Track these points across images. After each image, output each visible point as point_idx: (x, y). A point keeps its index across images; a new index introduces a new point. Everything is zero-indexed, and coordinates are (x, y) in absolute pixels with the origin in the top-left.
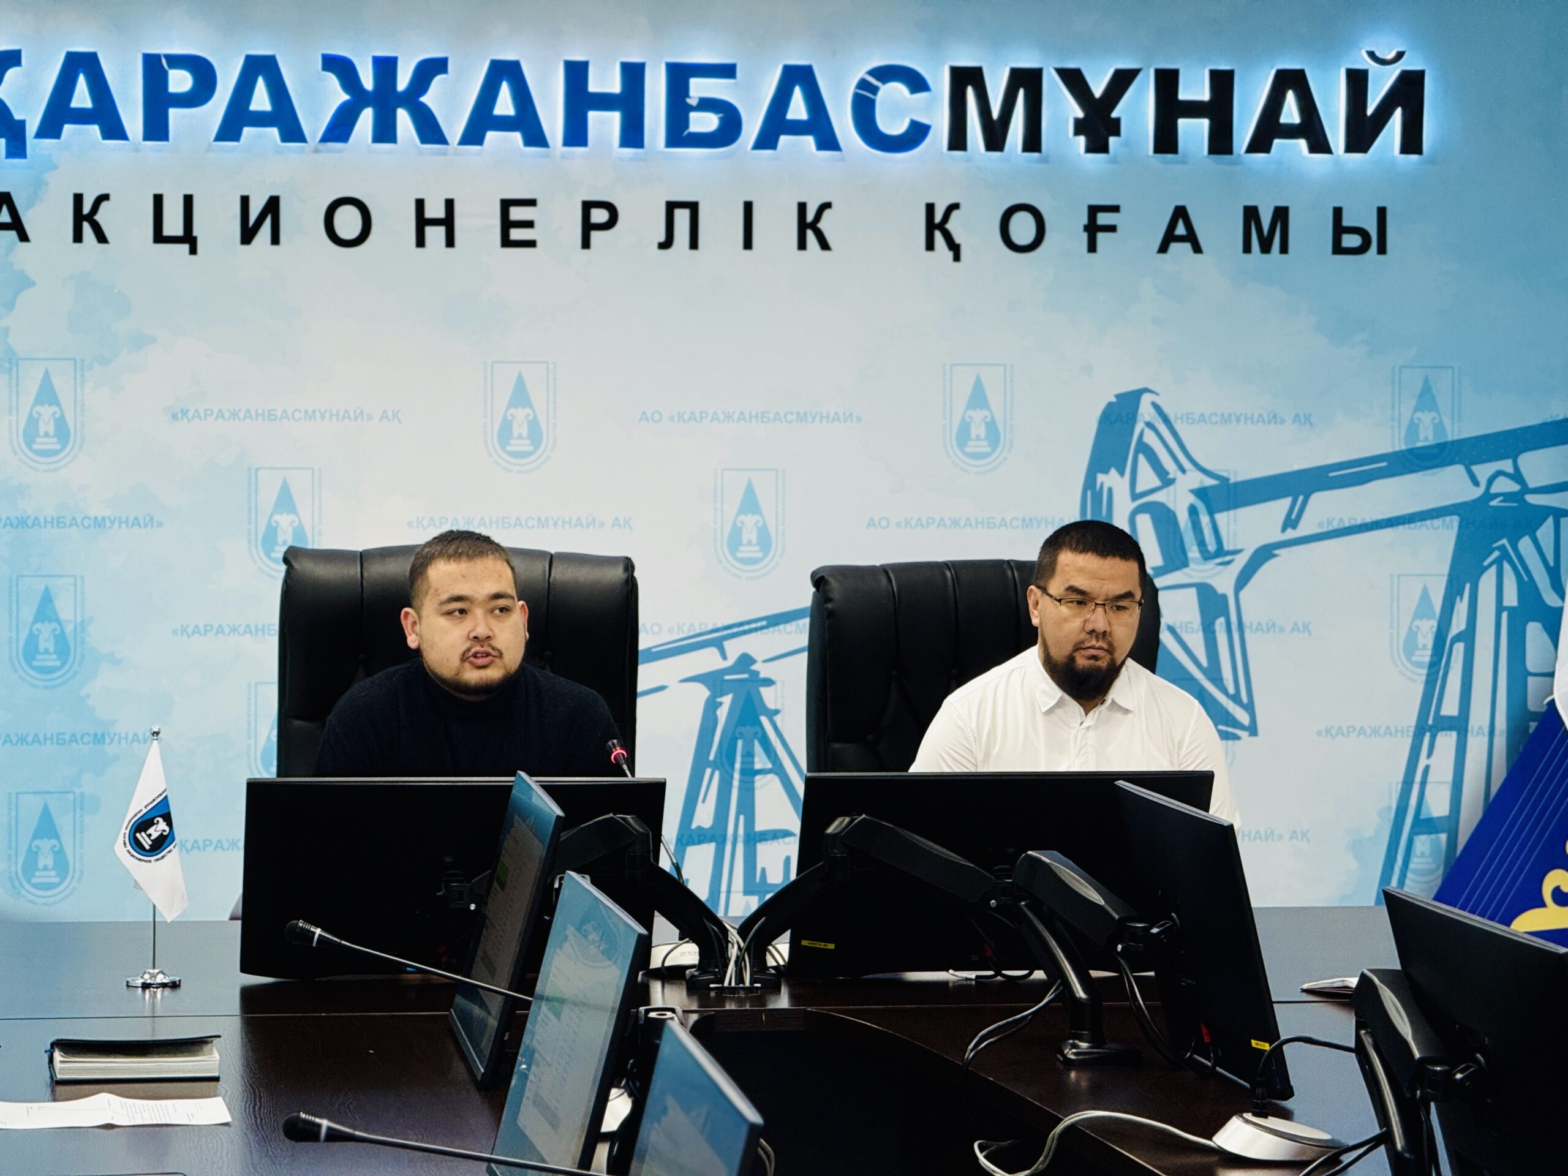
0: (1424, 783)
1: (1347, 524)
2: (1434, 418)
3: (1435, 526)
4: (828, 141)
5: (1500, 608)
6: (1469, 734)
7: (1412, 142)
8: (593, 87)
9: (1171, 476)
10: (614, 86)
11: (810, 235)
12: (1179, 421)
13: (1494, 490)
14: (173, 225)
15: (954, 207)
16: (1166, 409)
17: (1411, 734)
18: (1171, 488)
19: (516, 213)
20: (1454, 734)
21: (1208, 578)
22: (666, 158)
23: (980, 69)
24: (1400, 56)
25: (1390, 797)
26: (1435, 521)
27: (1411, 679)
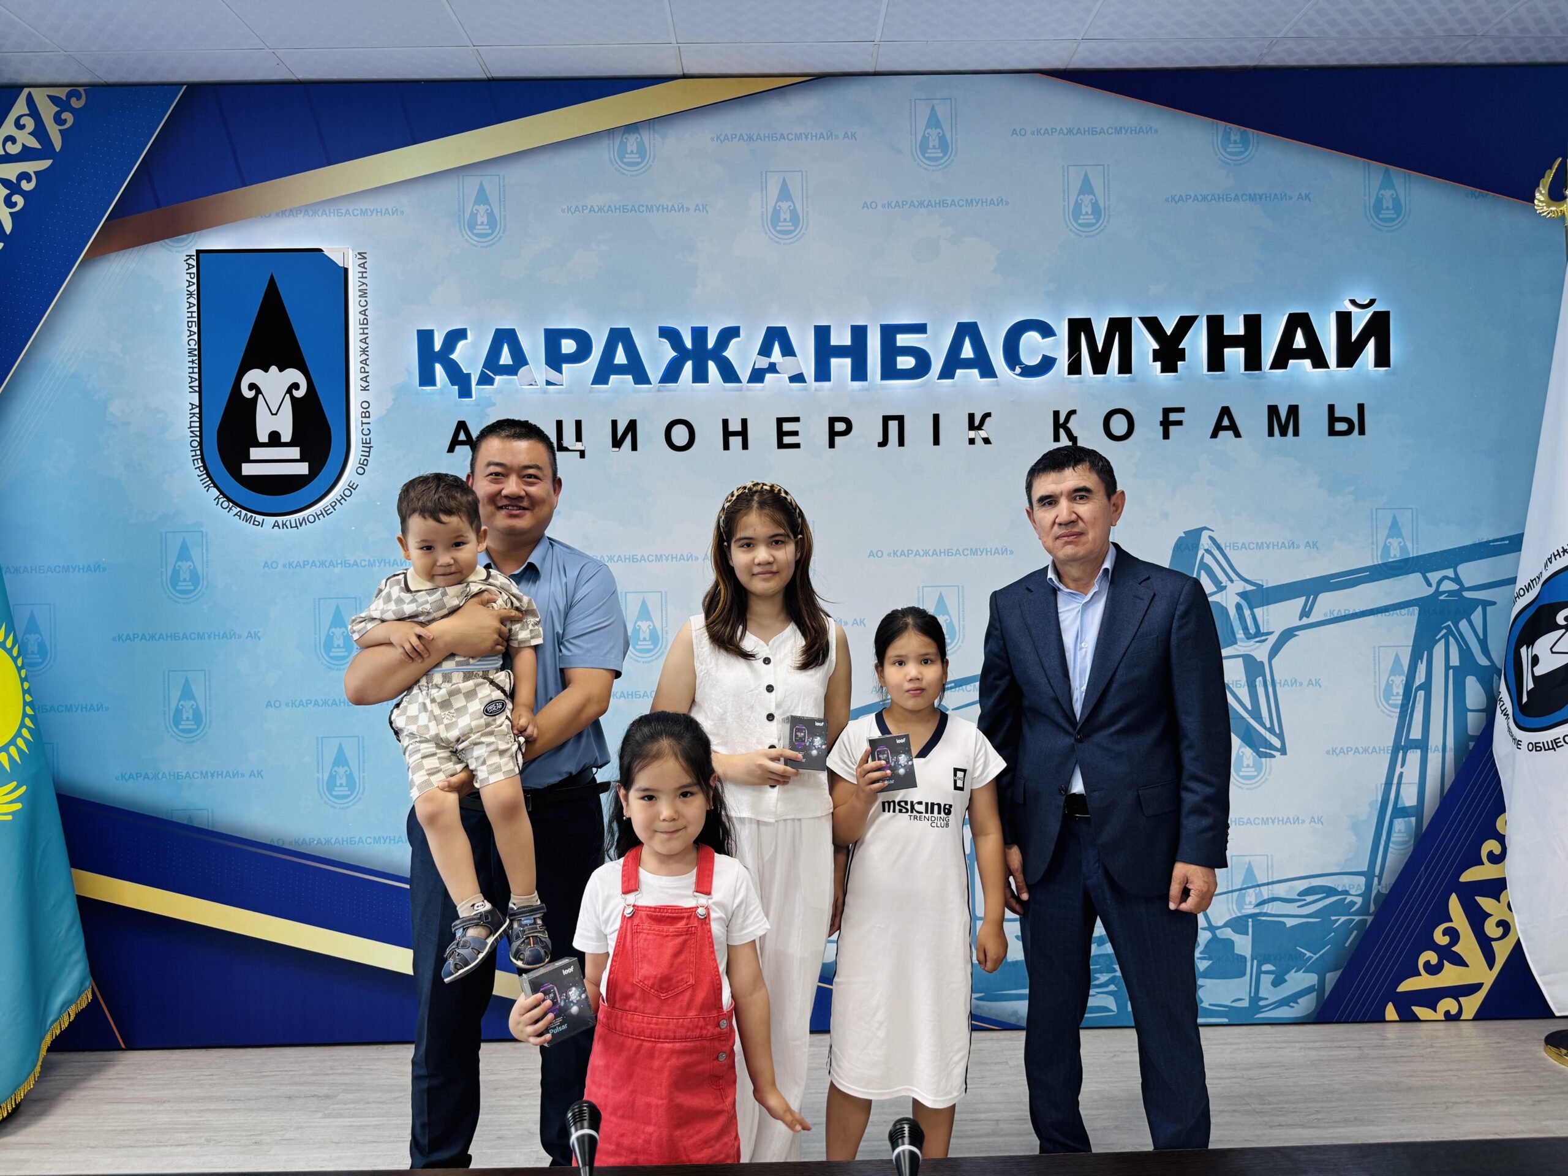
0: (1399, 784)
1: (1343, 614)
2: (1400, 542)
3: (1403, 614)
4: (988, 371)
5: (1448, 667)
6: (1429, 751)
7: (1382, 359)
8: (834, 342)
9: (1223, 584)
10: (848, 342)
12: (1228, 548)
13: (1441, 589)
14: (569, 440)
15: (1073, 412)
16: (1219, 542)
17: (1390, 752)
18: (1224, 592)
19: (787, 427)
20: (1419, 751)
21: (1251, 651)
22: (883, 388)
23: (1089, 320)
24: (1372, 302)
25: (1377, 794)
26: (1403, 610)
27: (1389, 715)
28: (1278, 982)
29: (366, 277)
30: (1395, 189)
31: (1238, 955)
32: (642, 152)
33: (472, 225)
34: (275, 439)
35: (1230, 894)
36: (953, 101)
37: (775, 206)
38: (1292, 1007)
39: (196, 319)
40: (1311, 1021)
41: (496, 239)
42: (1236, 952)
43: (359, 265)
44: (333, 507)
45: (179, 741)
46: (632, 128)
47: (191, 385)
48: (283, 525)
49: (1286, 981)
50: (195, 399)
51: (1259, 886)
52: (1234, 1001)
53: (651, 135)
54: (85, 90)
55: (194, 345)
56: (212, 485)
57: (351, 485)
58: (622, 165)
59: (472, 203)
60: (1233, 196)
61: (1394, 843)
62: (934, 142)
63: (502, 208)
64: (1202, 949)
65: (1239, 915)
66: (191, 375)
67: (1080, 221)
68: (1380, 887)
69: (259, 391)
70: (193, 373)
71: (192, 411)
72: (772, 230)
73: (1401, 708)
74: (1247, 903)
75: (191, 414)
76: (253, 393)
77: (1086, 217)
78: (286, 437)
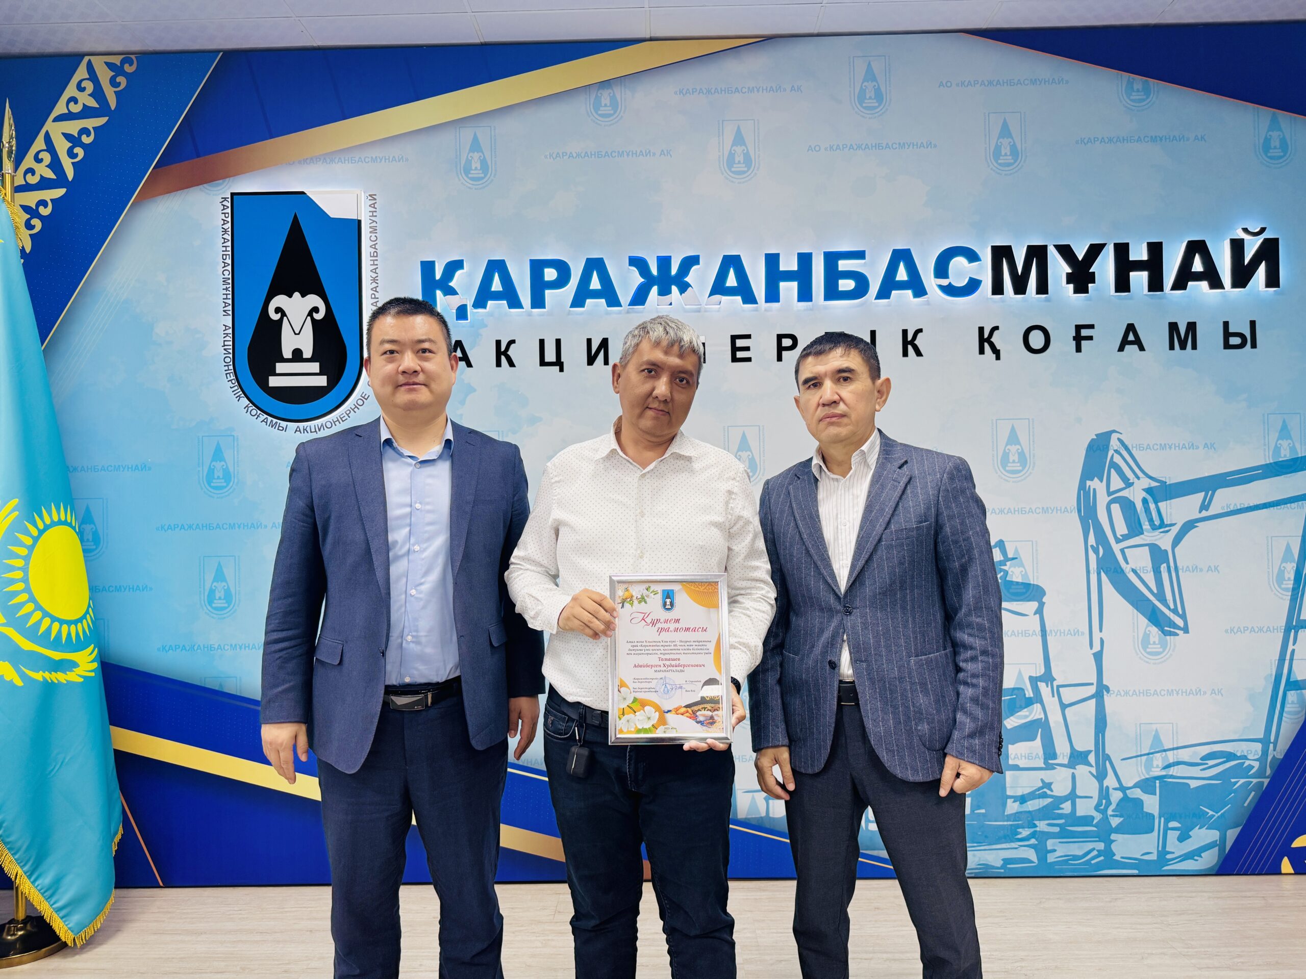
0: (1291, 660)
1: (1239, 508)
2: (1290, 444)
3: (1293, 507)
4: (920, 291)
7: (1273, 280)
8: (783, 267)
9: (1131, 481)
10: (795, 267)
11: (910, 349)
12: (1135, 449)
14: (550, 356)
15: (996, 328)
16: (1126, 443)
17: (1283, 631)
18: (1132, 488)
19: (740, 343)
21: (1156, 540)
22: (826, 308)
23: (1011, 246)
24: (1263, 230)
25: (1271, 669)
26: (1293, 504)
27: (1282, 598)
28: (1183, 838)
29: (376, 216)
30: (1280, 130)
31: (1147, 813)
32: (614, 105)
33: (467, 170)
34: (297, 356)
35: (1139, 758)
36: (887, 58)
37: (731, 150)
38: (1197, 860)
39: (230, 253)
40: (1214, 873)
41: (489, 182)
42: (1145, 810)
43: (370, 206)
44: (348, 415)
45: (212, 617)
46: (605, 84)
47: (225, 309)
48: (304, 430)
49: (1191, 837)
50: (229, 321)
51: (1165, 751)
52: (1142, 855)
53: (623, 91)
54: (136, 57)
55: (228, 275)
56: (243, 395)
57: (363, 396)
58: (597, 117)
59: (467, 151)
60: (1137, 138)
61: (1287, 713)
62: (870, 93)
63: (493, 154)
64: (1114, 808)
65: (1148, 777)
66: (225, 301)
67: (999, 161)
68: (1275, 753)
69: (284, 314)
70: (227, 299)
71: (225, 332)
72: (728, 171)
73: (1292, 591)
74: (1155, 766)
75: (224, 334)
76: (279, 315)
77: (1005, 158)
78: (308, 353)
